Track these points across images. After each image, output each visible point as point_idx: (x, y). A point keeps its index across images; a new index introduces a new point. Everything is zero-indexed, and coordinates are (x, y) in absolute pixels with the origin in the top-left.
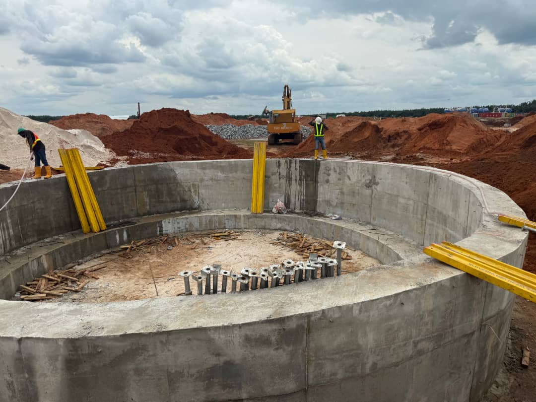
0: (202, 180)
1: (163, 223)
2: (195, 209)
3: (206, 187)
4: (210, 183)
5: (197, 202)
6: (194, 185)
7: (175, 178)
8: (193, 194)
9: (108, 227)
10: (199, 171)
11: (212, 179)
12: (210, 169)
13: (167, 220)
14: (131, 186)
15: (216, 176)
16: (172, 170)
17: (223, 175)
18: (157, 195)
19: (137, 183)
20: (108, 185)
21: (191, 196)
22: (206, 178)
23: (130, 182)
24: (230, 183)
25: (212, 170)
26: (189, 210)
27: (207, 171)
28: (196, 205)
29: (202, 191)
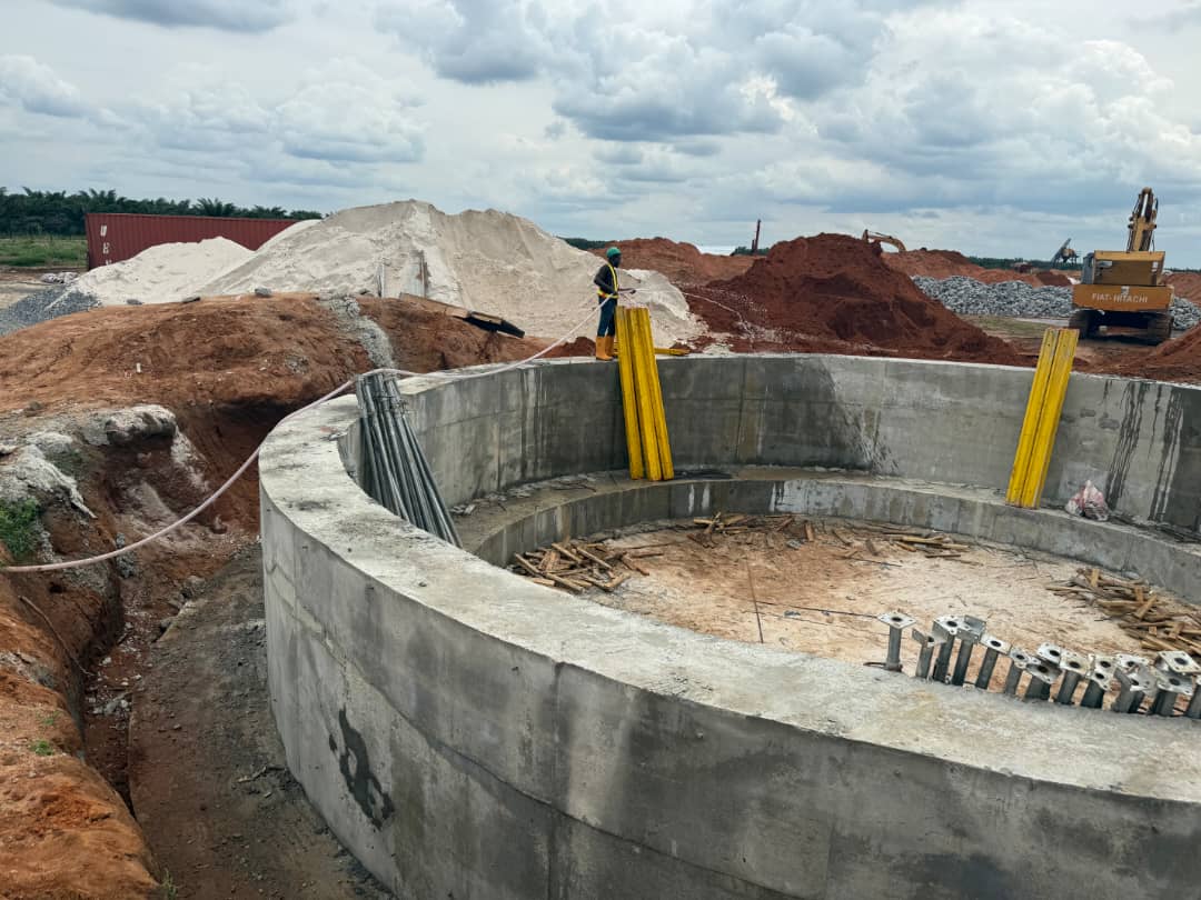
0: (890, 405)
1: (786, 487)
2: (862, 468)
3: (899, 420)
4: (910, 413)
5: (869, 452)
6: (869, 414)
7: (828, 393)
8: (863, 434)
9: (678, 474)
10: (887, 382)
11: (915, 405)
12: (916, 380)
13: (795, 483)
14: (734, 398)
15: (927, 398)
16: (826, 374)
17: (948, 399)
18: (782, 422)
19: (747, 394)
20: (690, 390)
21: (856, 437)
22: (901, 401)
23: (733, 388)
24: (962, 419)
25: (922, 384)
26: (847, 469)
27: (908, 385)
28: (866, 460)
29: (887, 430)
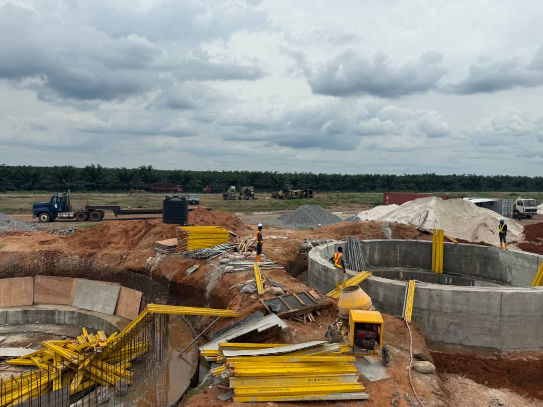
0: (515, 264)
1: (475, 282)
2: (508, 283)
3: (517, 270)
4: (520, 268)
5: (509, 279)
6: (509, 267)
7: (498, 258)
8: (508, 272)
9: (444, 273)
10: (514, 258)
11: (521, 266)
12: (521, 258)
13: (478, 282)
14: (469, 256)
15: (524, 264)
16: (497, 253)
17: (529, 265)
18: (485, 265)
19: (474, 256)
20: (455, 252)
21: (506, 273)
22: (517, 263)
23: (469, 254)
24: (532, 272)
25: (522, 259)
27: (519, 259)
28: (509, 281)
29: (514, 272)
